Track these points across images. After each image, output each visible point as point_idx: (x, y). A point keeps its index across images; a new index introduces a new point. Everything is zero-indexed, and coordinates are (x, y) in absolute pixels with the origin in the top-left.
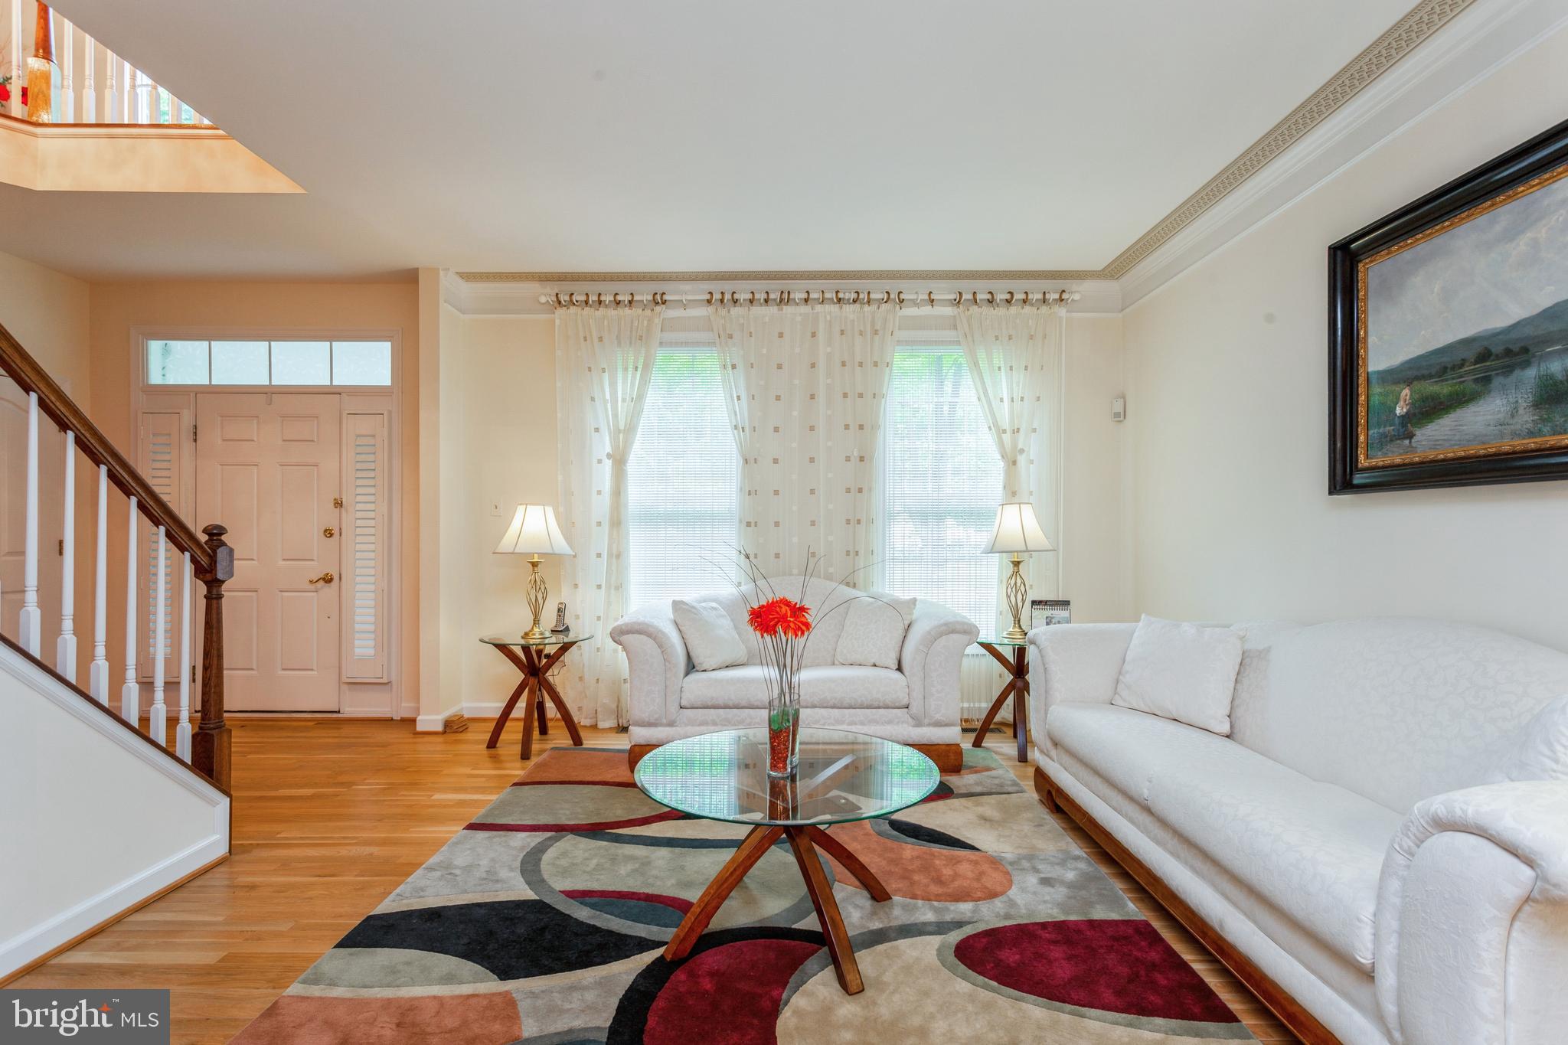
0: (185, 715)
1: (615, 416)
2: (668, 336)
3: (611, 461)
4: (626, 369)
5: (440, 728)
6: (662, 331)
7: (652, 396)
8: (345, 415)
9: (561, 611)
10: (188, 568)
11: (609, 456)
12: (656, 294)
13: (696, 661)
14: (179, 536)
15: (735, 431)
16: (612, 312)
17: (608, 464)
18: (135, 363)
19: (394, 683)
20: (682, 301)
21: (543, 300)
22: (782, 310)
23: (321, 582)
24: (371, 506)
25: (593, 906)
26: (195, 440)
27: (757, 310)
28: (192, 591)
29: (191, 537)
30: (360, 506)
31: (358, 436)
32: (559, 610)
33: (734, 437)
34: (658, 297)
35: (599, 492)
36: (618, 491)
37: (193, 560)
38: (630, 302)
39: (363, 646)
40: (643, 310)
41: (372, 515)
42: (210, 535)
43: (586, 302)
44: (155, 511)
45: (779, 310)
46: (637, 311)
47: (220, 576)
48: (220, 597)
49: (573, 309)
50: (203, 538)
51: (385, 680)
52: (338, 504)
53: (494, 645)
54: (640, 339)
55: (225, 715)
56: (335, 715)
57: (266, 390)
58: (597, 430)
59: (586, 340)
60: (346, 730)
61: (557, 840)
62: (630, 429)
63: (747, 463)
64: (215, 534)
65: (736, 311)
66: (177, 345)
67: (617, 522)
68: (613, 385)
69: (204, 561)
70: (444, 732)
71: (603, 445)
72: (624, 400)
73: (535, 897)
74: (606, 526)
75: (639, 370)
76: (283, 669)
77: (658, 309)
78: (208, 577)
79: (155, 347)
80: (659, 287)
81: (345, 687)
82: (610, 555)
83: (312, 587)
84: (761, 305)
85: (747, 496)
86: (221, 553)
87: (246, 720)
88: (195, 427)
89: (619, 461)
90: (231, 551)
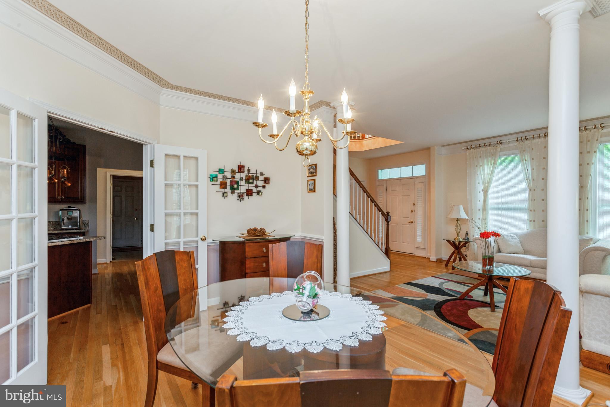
0: (384, 242)
1: (485, 179)
2: (501, 153)
3: (483, 192)
4: (488, 165)
5: (435, 260)
6: (500, 152)
7: (496, 172)
8: (415, 184)
9: (467, 233)
10: (384, 219)
11: (482, 190)
12: (498, 141)
13: (501, 250)
14: (383, 213)
15: (526, 181)
16: (484, 149)
17: (482, 193)
18: (376, 175)
19: (426, 248)
20: (507, 142)
21: (463, 148)
22: (545, 139)
23: (410, 223)
24: (421, 205)
25: (449, 291)
26: (386, 191)
27: (535, 141)
28: (385, 223)
29: (384, 214)
30: (418, 205)
31: (418, 188)
32: (466, 233)
33: (526, 183)
34: (498, 142)
35: (479, 201)
36: (485, 200)
37: (385, 218)
38: (490, 145)
39: (419, 239)
40: (494, 147)
41: (421, 207)
42: (387, 213)
43: (476, 147)
44: (380, 210)
45: (544, 139)
46: (492, 147)
47: (389, 221)
48: (389, 224)
49: (472, 150)
50: (386, 213)
51: (424, 248)
52: (414, 204)
53: (446, 240)
54: (493, 155)
55: (391, 251)
56: (413, 255)
57: (399, 179)
58: (479, 183)
59: (475, 158)
60: (415, 258)
61: (449, 282)
62: (489, 182)
63: (531, 191)
64: (388, 213)
65: (527, 142)
66: (383, 170)
67: (485, 209)
68: (484, 170)
69: (386, 218)
70: (436, 262)
71: (481, 187)
72: (487, 174)
73: (439, 287)
74: (481, 211)
75: (492, 165)
76: (403, 243)
77: (498, 146)
78: (387, 221)
79: (380, 171)
80: (499, 139)
81: (415, 248)
82: (482, 219)
83: (409, 224)
84: (537, 139)
85: (531, 201)
86: (389, 217)
87: (395, 253)
88: (386, 188)
89: (486, 192)
90: (390, 216)
